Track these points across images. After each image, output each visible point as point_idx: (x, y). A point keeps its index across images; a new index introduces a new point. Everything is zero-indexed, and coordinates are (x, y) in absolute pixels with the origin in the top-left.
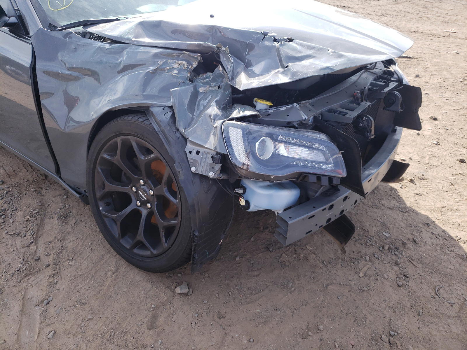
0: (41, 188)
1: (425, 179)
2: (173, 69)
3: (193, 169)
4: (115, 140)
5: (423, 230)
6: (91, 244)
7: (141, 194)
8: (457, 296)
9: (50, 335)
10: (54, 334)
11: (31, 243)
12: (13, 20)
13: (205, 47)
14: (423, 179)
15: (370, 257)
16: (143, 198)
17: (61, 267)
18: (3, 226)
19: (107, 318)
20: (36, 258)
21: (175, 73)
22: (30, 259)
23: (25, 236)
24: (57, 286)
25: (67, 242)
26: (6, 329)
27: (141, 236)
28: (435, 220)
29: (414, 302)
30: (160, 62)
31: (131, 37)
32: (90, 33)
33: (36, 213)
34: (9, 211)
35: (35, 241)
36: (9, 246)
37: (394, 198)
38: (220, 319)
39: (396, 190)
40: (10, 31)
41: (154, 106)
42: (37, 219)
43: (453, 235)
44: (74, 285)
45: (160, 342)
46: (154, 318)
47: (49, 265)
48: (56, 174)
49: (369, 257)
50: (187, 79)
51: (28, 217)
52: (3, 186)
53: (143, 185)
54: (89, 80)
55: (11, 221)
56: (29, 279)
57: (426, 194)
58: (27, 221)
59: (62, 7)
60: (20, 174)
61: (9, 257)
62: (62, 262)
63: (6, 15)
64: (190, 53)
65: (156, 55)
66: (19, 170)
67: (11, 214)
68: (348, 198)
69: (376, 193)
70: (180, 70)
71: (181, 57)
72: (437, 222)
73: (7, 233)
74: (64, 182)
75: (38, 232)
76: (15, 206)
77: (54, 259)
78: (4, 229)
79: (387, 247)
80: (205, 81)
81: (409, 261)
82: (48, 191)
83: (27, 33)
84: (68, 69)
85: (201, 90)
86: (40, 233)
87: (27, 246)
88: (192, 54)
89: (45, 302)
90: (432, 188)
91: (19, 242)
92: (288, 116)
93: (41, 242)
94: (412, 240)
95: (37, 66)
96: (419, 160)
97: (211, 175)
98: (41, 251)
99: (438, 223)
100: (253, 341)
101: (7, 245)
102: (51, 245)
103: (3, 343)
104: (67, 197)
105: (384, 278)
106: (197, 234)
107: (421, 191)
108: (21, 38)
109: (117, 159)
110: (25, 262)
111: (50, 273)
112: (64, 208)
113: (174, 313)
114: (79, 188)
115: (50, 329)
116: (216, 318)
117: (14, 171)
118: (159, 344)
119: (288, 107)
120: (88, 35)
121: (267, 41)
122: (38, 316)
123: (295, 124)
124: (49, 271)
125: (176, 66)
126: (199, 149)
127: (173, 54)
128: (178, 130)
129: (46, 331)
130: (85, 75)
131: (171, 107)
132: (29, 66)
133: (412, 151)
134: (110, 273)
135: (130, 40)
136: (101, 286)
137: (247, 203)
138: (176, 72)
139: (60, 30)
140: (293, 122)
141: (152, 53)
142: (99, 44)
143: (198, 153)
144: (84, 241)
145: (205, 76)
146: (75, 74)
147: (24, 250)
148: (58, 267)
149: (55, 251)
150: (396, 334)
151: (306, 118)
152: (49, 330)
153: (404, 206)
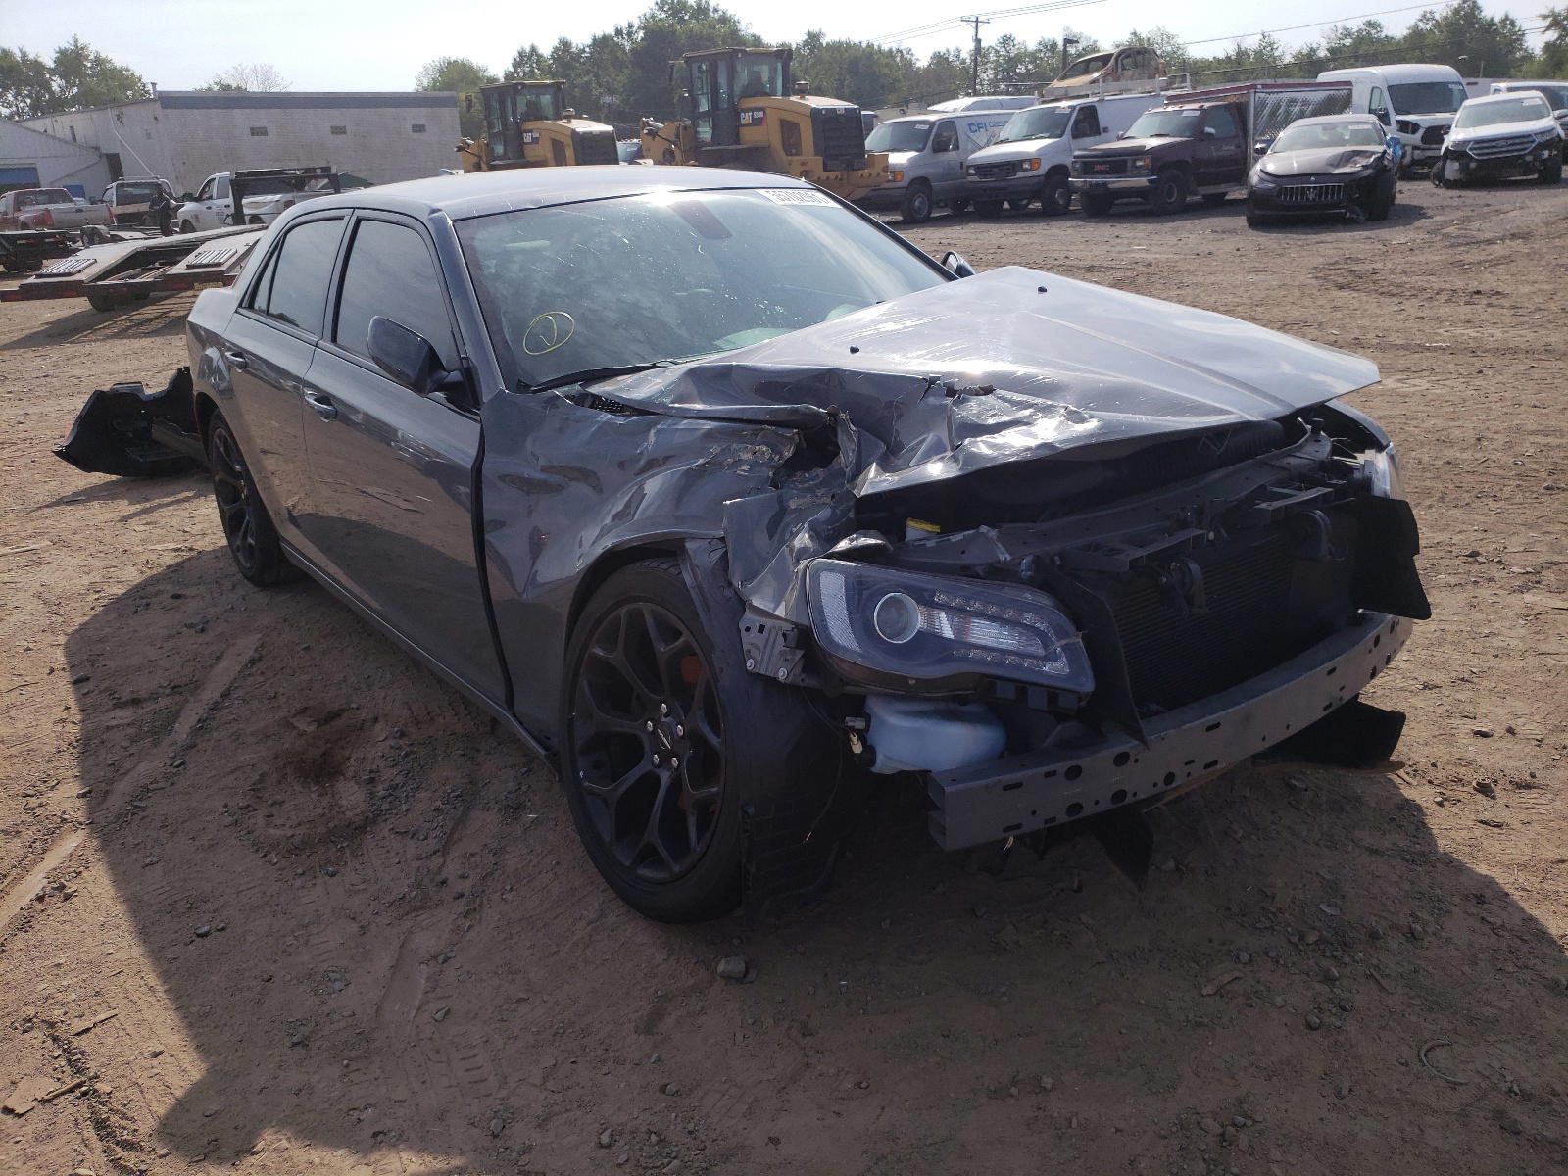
0: (478, 750)
1: (1534, 787)
2: (740, 462)
3: (750, 663)
4: (614, 614)
5: (1455, 909)
6: (558, 864)
7: (662, 735)
8: (1485, 1069)
9: (439, 1016)
10: (448, 1013)
11: (435, 852)
12: (455, 376)
13: (805, 414)
14: (1528, 787)
15: (1254, 955)
16: (666, 746)
17: (485, 902)
18: (388, 816)
19: (557, 1003)
20: (439, 879)
21: (744, 471)
22: (426, 881)
23: (426, 838)
24: (472, 934)
25: (506, 857)
26: (361, 993)
27: (652, 834)
28: (1511, 891)
29: (1336, 1066)
30: (715, 449)
31: (667, 400)
32: (593, 395)
33: (457, 796)
34: (403, 789)
35: (443, 850)
36: (392, 854)
37: (1401, 827)
38: (804, 1035)
39: (1418, 808)
40: (448, 399)
41: (693, 538)
42: (455, 808)
43: (1554, 931)
44: (502, 936)
45: (654, 1058)
46: (657, 1015)
47: (461, 895)
48: (505, 706)
49: (1251, 954)
50: (767, 482)
51: (439, 803)
52: (401, 742)
53: (667, 716)
54: (578, 489)
55: (404, 807)
56: (418, 916)
57: (1516, 825)
58: (435, 810)
59: (549, 347)
60: (441, 720)
61: (389, 874)
62: (487, 892)
63: (444, 370)
64: (779, 429)
65: (709, 435)
66: (439, 711)
67: (406, 796)
68: (1132, 759)
69: (1347, 813)
70: (754, 465)
71: (759, 437)
72: (1516, 895)
73: (392, 829)
74: (521, 723)
75: (451, 834)
76: (418, 781)
77: (473, 886)
78: (388, 822)
79: (1312, 938)
80: (806, 485)
81: (1372, 975)
82: (490, 756)
83: (477, 402)
84: (544, 470)
85: (793, 505)
86: (456, 836)
87: (427, 857)
88: (781, 431)
89: (441, 959)
90: (1548, 810)
91: (412, 847)
92: (963, 552)
93: (455, 852)
94: (1406, 930)
95: (485, 466)
96: (1539, 737)
97: (782, 674)
98: (452, 870)
99: (1519, 897)
100: (868, 1087)
101: (388, 851)
102: (473, 860)
103: (350, 1016)
104: (529, 771)
105: (1273, 1005)
106: (751, 811)
107: (1504, 816)
108: (466, 414)
109: (617, 657)
110: (418, 885)
111: (460, 910)
112: (516, 791)
113: (702, 1012)
114: (548, 738)
115: (441, 1004)
116: (794, 1032)
117: (429, 714)
118: (652, 1061)
119: (966, 533)
120: (589, 401)
121: (934, 395)
122: (423, 981)
123: (980, 571)
124: (461, 906)
125: (746, 456)
126: (764, 621)
127: (743, 431)
128: (730, 584)
129: (433, 1007)
130: (571, 480)
131: (723, 539)
132: (470, 467)
133: (1527, 711)
134: (584, 923)
135: (664, 405)
136: (557, 945)
137: (870, 749)
138: (746, 467)
139: (535, 392)
140: (975, 565)
141: (702, 432)
142: (605, 417)
143: (762, 629)
144: (543, 857)
145: (807, 475)
146: (555, 479)
147: (418, 864)
148: (478, 902)
149: (479, 871)
150: (1249, 1123)
151: (1006, 559)
152: (441, 1006)
153: (1426, 849)
